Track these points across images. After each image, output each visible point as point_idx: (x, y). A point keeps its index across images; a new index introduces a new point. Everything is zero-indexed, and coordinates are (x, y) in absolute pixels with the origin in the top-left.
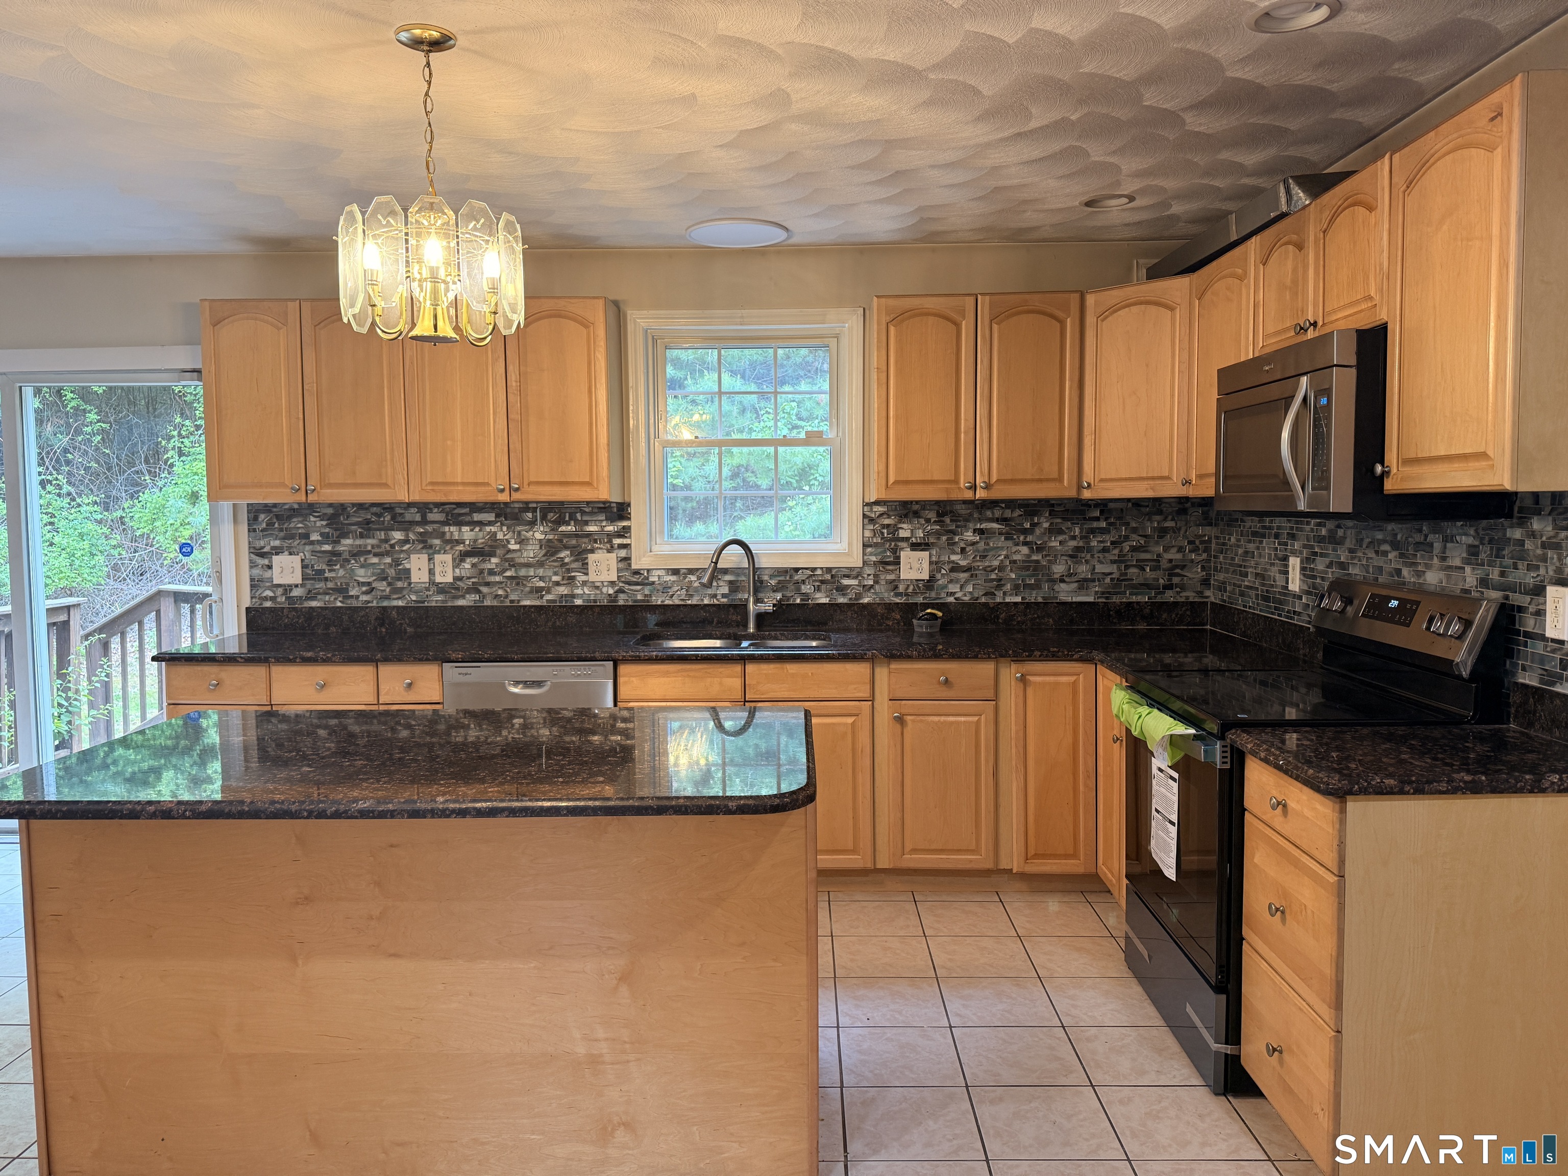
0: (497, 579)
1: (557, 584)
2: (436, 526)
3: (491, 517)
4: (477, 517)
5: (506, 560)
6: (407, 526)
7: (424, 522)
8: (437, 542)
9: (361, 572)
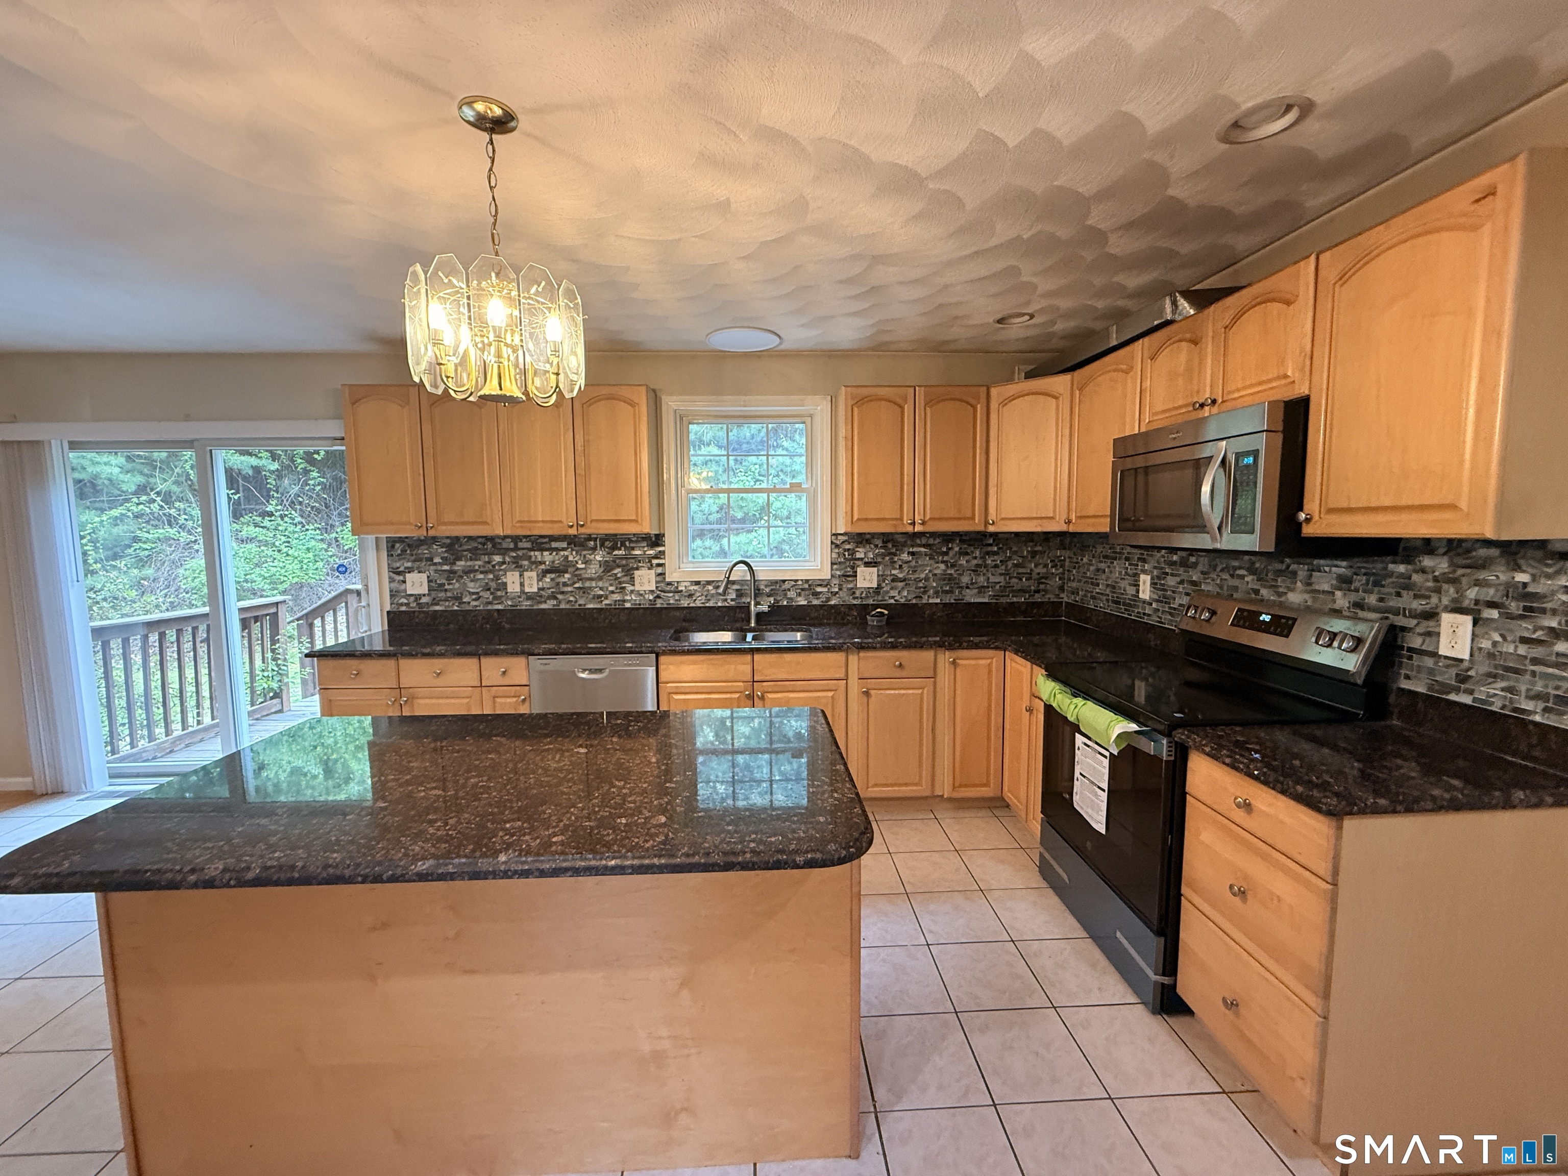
0: (569, 589)
1: (613, 592)
2: (525, 551)
3: (565, 545)
4: (554, 545)
5: (576, 576)
6: (504, 552)
7: (516, 549)
8: (526, 563)
9: (472, 584)
